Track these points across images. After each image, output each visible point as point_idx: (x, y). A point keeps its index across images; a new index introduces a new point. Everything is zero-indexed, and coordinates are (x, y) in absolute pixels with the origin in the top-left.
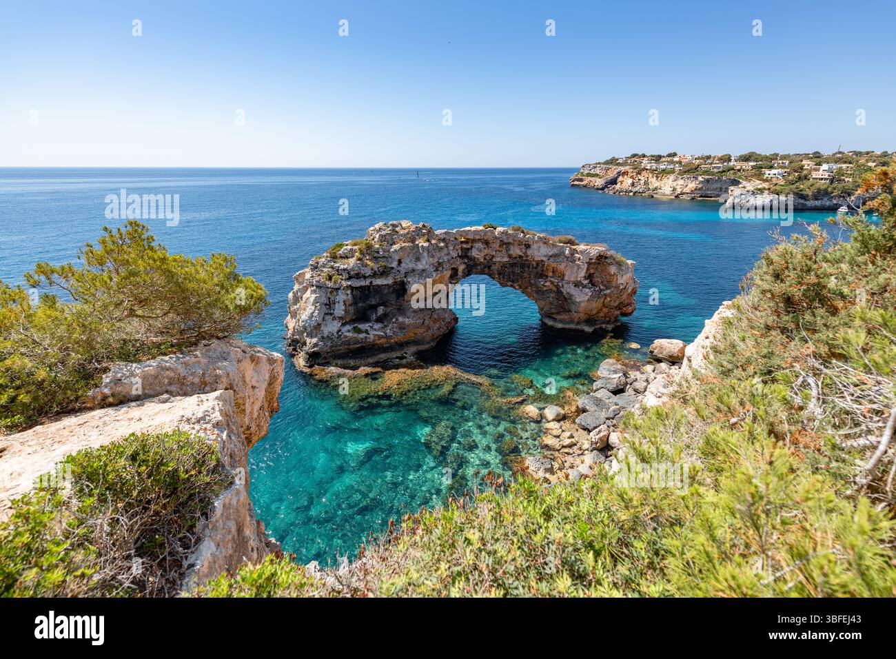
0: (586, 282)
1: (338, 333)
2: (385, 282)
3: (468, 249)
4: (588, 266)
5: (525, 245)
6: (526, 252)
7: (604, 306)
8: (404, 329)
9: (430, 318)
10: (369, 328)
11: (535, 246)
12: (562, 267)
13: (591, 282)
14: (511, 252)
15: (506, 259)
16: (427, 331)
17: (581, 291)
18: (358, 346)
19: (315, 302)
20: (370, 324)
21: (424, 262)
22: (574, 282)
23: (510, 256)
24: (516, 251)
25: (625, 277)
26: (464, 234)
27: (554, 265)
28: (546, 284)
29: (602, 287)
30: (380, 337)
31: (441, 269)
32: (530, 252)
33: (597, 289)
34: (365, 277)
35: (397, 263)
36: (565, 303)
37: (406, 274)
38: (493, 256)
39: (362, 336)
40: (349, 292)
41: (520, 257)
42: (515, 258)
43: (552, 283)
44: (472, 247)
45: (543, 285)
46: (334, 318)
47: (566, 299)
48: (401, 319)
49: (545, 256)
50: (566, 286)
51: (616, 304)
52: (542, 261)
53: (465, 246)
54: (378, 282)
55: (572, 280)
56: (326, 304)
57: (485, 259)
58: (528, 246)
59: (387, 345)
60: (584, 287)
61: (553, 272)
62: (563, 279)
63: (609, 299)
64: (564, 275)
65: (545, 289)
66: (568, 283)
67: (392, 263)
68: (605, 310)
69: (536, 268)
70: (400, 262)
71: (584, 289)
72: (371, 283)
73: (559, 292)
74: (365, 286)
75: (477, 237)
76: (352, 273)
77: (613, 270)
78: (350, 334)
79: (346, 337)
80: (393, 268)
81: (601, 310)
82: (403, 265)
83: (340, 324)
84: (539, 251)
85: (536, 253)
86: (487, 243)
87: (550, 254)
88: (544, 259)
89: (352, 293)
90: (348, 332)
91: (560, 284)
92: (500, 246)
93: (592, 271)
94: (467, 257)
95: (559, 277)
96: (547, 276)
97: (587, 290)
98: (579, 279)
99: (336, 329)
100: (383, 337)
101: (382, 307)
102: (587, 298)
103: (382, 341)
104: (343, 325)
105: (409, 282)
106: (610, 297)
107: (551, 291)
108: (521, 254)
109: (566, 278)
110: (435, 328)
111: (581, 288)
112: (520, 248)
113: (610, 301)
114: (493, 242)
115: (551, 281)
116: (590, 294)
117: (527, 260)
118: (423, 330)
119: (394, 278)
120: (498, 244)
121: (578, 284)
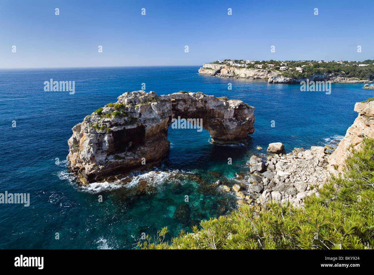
0: (234, 119)
1: (105, 160)
2: (133, 127)
3: (176, 105)
4: (235, 111)
5: (205, 101)
6: (205, 105)
7: (242, 130)
9: (158, 145)
10: (124, 156)
11: (209, 102)
12: (222, 112)
13: (236, 119)
14: (198, 106)
15: (195, 110)
16: (157, 153)
18: (119, 167)
19: (90, 142)
20: (125, 153)
21: (155, 114)
22: (229, 119)
23: (197, 108)
24: (200, 105)
25: (251, 115)
26: (174, 97)
27: (219, 111)
28: (216, 121)
29: (241, 121)
30: (131, 160)
31: (164, 117)
32: (207, 105)
33: (239, 122)
34: (120, 125)
35: (139, 115)
36: (224, 131)
37: (145, 121)
38: (188, 108)
39: (121, 161)
40: (111, 135)
41: (202, 108)
42: (200, 108)
43: (218, 120)
44: (178, 104)
45: (214, 122)
46: (102, 152)
47: (225, 128)
48: (142, 148)
49: (215, 107)
50: (225, 121)
51: (247, 129)
52: (213, 109)
53: (174, 103)
54: (129, 127)
55: (228, 118)
56: (97, 144)
57: (184, 110)
58: (206, 102)
59: (135, 164)
60: (234, 121)
61: (218, 115)
62: (223, 118)
63: (244, 126)
64: (224, 116)
65: (214, 124)
66: (226, 119)
67: (136, 115)
68: (243, 132)
69: (210, 113)
70: (140, 114)
71: (233, 123)
72: (124, 128)
73: (221, 124)
74: (121, 130)
75: (181, 98)
76: (113, 123)
77: (246, 111)
78: (113, 161)
79: (111, 162)
80: (136, 118)
81: (241, 132)
82: (142, 116)
83: (106, 155)
84: (211, 104)
85: (210, 105)
86: (185, 101)
87: (217, 105)
89: (113, 135)
90: (112, 159)
91: (222, 120)
92: (191, 103)
93: (236, 113)
94: (175, 109)
95: (221, 117)
96: (215, 117)
98: (231, 117)
99: (104, 158)
100: (133, 160)
101: (131, 142)
102: (235, 127)
103: (132, 162)
104: (108, 155)
105: (146, 126)
106: (245, 125)
107: (217, 125)
108: (202, 106)
109: (225, 117)
110: (161, 151)
111: (232, 122)
112: (202, 103)
113: (245, 127)
114: (188, 101)
115: (217, 119)
116: (236, 124)
117: (205, 109)
118: (155, 153)
119: (138, 124)
120: (190, 102)
121: (230, 120)
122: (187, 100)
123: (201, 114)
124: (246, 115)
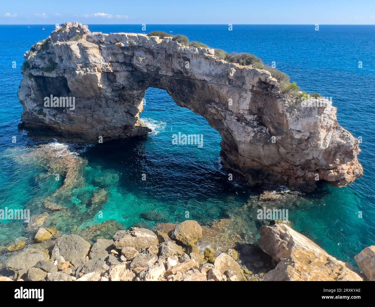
0: (249, 118)
1: (32, 110)
3: (130, 57)
6: (185, 67)
7: (280, 158)
8: (72, 120)
10: (47, 113)
11: (194, 60)
12: (224, 91)
14: (173, 66)
15: (170, 74)
17: (244, 127)
20: (49, 110)
22: (236, 115)
23: (173, 70)
24: (177, 65)
27: (216, 88)
29: (272, 130)
32: (188, 67)
33: (265, 130)
34: (40, 69)
35: (59, 59)
37: (64, 71)
38: (158, 69)
39: (42, 117)
41: (180, 72)
42: (177, 73)
43: (217, 111)
44: (134, 54)
45: (212, 113)
46: (31, 99)
48: (67, 111)
49: (208, 75)
50: (228, 117)
52: (204, 81)
54: (47, 74)
55: (235, 111)
57: (149, 70)
58: (187, 60)
60: (248, 124)
61: (218, 97)
62: (226, 108)
64: (227, 103)
66: (231, 114)
68: (283, 165)
70: (61, 58)
71: (247, 127)
72: (43, 74)
74: (40, 76)
76: (34, 63)
79: (34, 115)
80: (56, 64)
81: (277, 162)
82: (63, 62)
83: (35, 105)
84: (199, 67)
85: (196, 69)
86: (149, 51)
87: (213, 73)
88: (207, 79)
90: (35, 112)
91: (223, 114)
93: (260, 104)
94: (131, 65)
95: (223, 105)
97: (250, 129)
98: (242, 112)
100: (55, 122)
102: (249, 139)
103: (56, 126)
105: (67, 79)
108: (179, 68)
110: (98, 128)
111: (243, 124)
112: (180, 62)
113: (288, 153)
114: (158, 53)
115: (214, 108)
116: (252, 134)
117: (189, 78)
118: (88, 126)
119: (57, 73)
120: (164, 56)
121: (240, 119)
122: (155, 51)
123: (185, 86)
124: (281, 118)
